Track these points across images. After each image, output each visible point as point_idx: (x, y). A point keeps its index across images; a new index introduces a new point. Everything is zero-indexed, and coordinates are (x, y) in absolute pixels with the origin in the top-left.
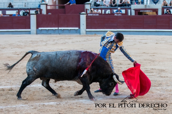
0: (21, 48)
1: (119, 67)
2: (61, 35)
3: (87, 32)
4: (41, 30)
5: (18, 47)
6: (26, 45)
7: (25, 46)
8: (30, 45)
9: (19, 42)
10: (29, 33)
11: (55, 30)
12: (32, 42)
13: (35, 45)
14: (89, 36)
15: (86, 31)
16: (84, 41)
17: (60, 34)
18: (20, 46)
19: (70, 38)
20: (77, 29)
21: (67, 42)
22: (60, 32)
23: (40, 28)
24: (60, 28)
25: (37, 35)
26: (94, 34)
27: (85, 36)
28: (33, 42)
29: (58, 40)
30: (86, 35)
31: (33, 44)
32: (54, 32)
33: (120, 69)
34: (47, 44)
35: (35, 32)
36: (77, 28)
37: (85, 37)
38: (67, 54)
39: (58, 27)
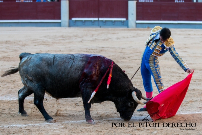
0: (49, 46)
1: (180, 73)
2: (102, 29)
3: (138, 25)
4: (76, 21)
5: (44, 44)
6: (55, 41)
7: (54, 43)
8: (59, 41)
9: (45, 37)
10: (59, 25)
11: (95, 21)
12: (63, 37)
13: (67, 41)
14: (141, 30)
15: (136, 23)
16: (134, 37)
17: (100, 27)
18: (47, 43)
19: (114, 32)
20: (124, 21)
21: (110, 38)
22: (101, 23)
23: (74, 19)
24: (101, 19)
25: (69, 28)
26: (147, 27)
27: (134, 30)
28: (65, 37)
29: (98, 35)
30: (136, 28)
31: (63, 40)
32: (93, 23)
33: (181, 75)
34: (83, 40)
35: (67, 24)
36: (124, 19)
37: (134, 32)
38: (70, 58)
39: (99, 17)
